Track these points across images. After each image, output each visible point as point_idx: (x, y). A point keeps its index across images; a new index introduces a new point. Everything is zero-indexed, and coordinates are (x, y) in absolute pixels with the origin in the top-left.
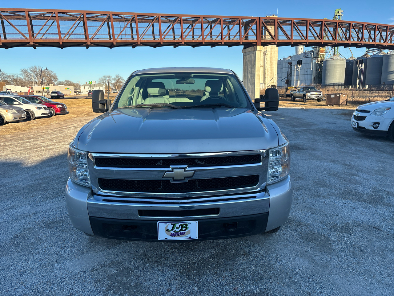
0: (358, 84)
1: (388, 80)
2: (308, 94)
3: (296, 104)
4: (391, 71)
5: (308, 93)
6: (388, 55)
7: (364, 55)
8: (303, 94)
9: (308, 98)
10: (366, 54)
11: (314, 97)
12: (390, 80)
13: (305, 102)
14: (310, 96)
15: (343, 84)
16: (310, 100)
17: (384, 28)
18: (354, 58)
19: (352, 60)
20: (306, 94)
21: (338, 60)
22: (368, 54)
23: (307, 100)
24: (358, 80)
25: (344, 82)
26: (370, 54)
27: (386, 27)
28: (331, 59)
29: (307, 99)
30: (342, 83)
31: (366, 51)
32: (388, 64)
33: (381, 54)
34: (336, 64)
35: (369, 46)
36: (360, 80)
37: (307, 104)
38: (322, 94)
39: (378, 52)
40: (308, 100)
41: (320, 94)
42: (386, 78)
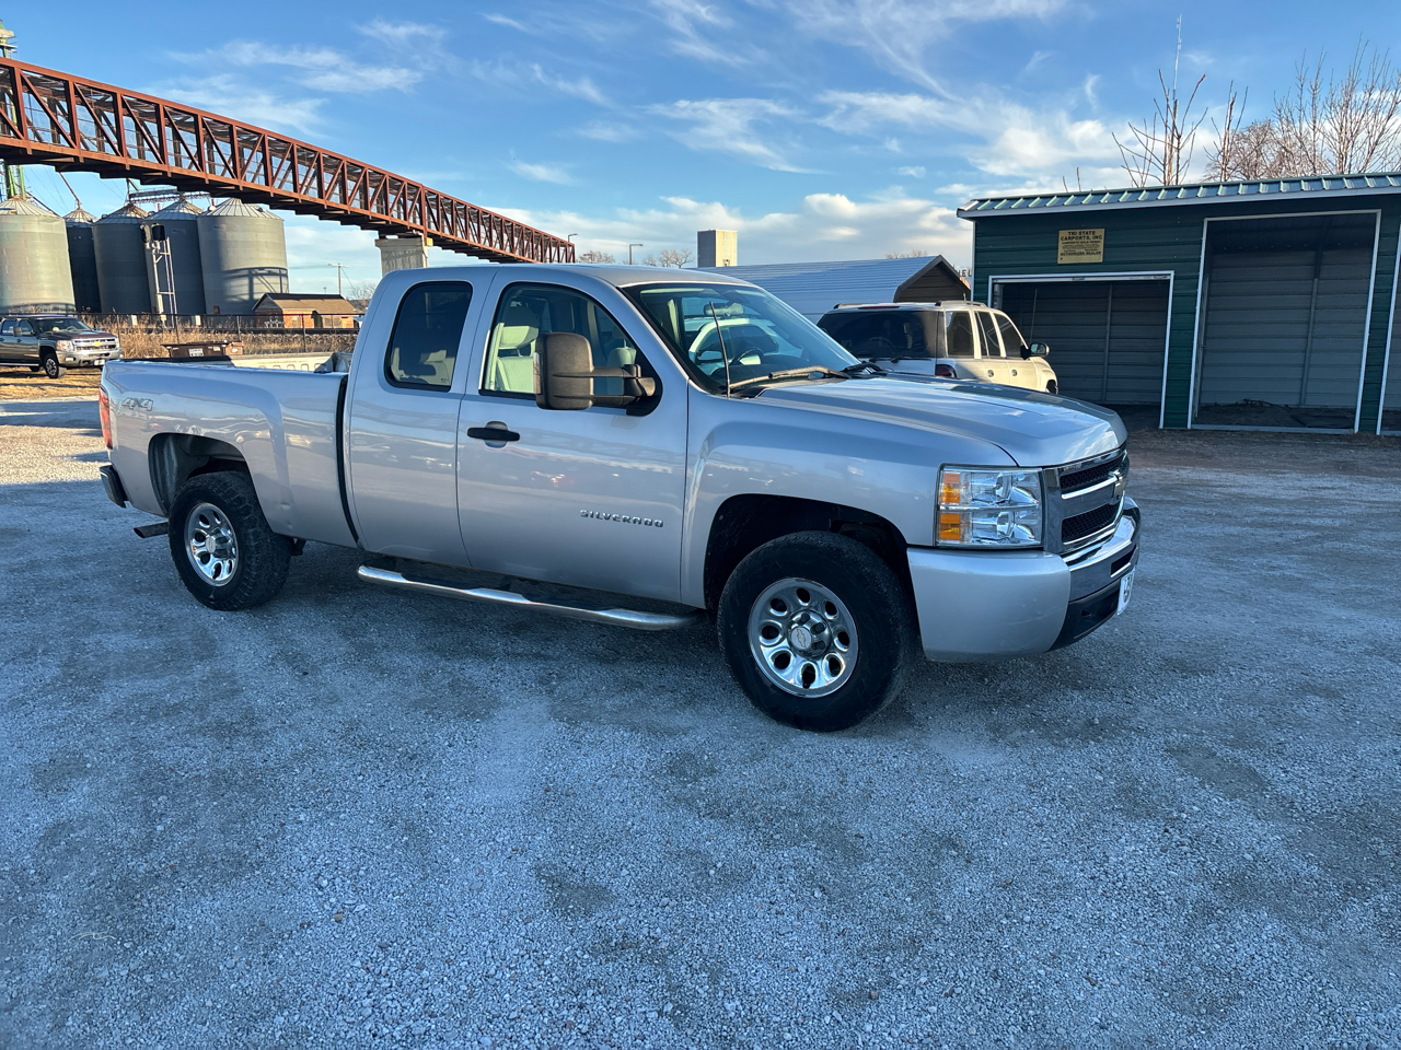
0: (161, 310)
1: (230, 299)
2: (64, 346)
3: (15, 385)
4: (232, 268)
5: (65, 342)
6: (211, 216)
7: (125, 208)
8: (41, 347)
9: (68, 359)
10: (130, 207)
11: (91, 358)
12: (235, 300)
13: (56, 377)
14: (76, 352)
15: (71, 307)
16: (79, 367)
17: (219, 128)
18: (89, 217)
19: (82, 221)
20: (56, 345)
21: (36, 219)
22: (137, 205)
23: (62, 370)
24: (160, 298)
25: (72, 300)
26: (147, 208)
27: (226, 127)
28: (6, 212)
29: (63, 366)
30: (67, 305)
31: (131, 196)
32: (217, 245)
33: (186, 211)
34: (27, 230)
35: (145, 175)
36: (165, 298)
37: (67, 383)
38: (118, 345)
39: (172, 202)
40: (69, 367)
41: (111, 343)
42: (222, 293)
